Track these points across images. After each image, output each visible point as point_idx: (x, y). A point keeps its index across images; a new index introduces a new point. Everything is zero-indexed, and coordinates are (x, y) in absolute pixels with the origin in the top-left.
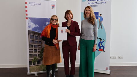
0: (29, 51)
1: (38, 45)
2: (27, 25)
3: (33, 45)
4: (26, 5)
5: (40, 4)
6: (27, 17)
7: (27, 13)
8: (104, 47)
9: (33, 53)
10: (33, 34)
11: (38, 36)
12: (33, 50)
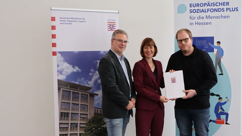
0: (60, 128)
1: (79, 112)
2: (55, 69)
3: (68, 113)
4: (53, 23)
5: (83, 21)
6: (54, 49)
7: (54, 41)
8: (227, 115)
9: (69, 133)
10: (68, 89)
11: (80, 93)
12: (68, 124)
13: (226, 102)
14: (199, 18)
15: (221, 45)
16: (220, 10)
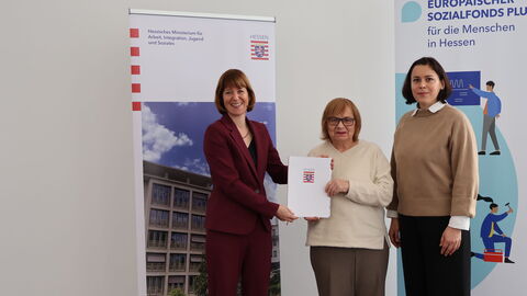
0: (148, 263)
1: (189, 232)
2: (138, 139)
3: (165, 233)
4: (135, 42)
5: (197, 37)
6: (137, 97)
7: (136, 79)
8: (508, 242)
9: (167, 273)
10: (164, 179)
11: (191, 190)
12: (165, 254)
13: (505, 215)
14: (449, 30)
15: (495, 89)
16: (493, 13)
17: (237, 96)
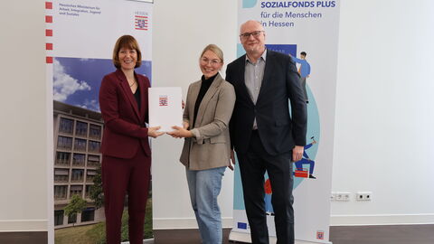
0: (55, 176)
1: (87, 153)
2: (50, 84)
3: (69, 154)
4: (49, 12)
5: (96, 11)
6: (50, 54)
7: (49, 40)
8: (312, 163)
9: (69, 183)
11: (89, 123)
12: (68, 170)
13: (311, 145)
14: (276, 15)
15: (307, 58)
16: (307, 4)
17: (129, 55)
